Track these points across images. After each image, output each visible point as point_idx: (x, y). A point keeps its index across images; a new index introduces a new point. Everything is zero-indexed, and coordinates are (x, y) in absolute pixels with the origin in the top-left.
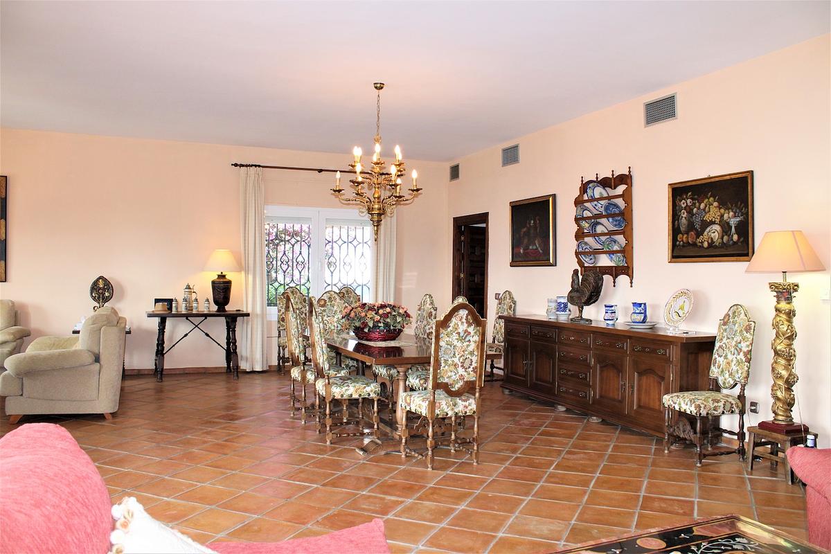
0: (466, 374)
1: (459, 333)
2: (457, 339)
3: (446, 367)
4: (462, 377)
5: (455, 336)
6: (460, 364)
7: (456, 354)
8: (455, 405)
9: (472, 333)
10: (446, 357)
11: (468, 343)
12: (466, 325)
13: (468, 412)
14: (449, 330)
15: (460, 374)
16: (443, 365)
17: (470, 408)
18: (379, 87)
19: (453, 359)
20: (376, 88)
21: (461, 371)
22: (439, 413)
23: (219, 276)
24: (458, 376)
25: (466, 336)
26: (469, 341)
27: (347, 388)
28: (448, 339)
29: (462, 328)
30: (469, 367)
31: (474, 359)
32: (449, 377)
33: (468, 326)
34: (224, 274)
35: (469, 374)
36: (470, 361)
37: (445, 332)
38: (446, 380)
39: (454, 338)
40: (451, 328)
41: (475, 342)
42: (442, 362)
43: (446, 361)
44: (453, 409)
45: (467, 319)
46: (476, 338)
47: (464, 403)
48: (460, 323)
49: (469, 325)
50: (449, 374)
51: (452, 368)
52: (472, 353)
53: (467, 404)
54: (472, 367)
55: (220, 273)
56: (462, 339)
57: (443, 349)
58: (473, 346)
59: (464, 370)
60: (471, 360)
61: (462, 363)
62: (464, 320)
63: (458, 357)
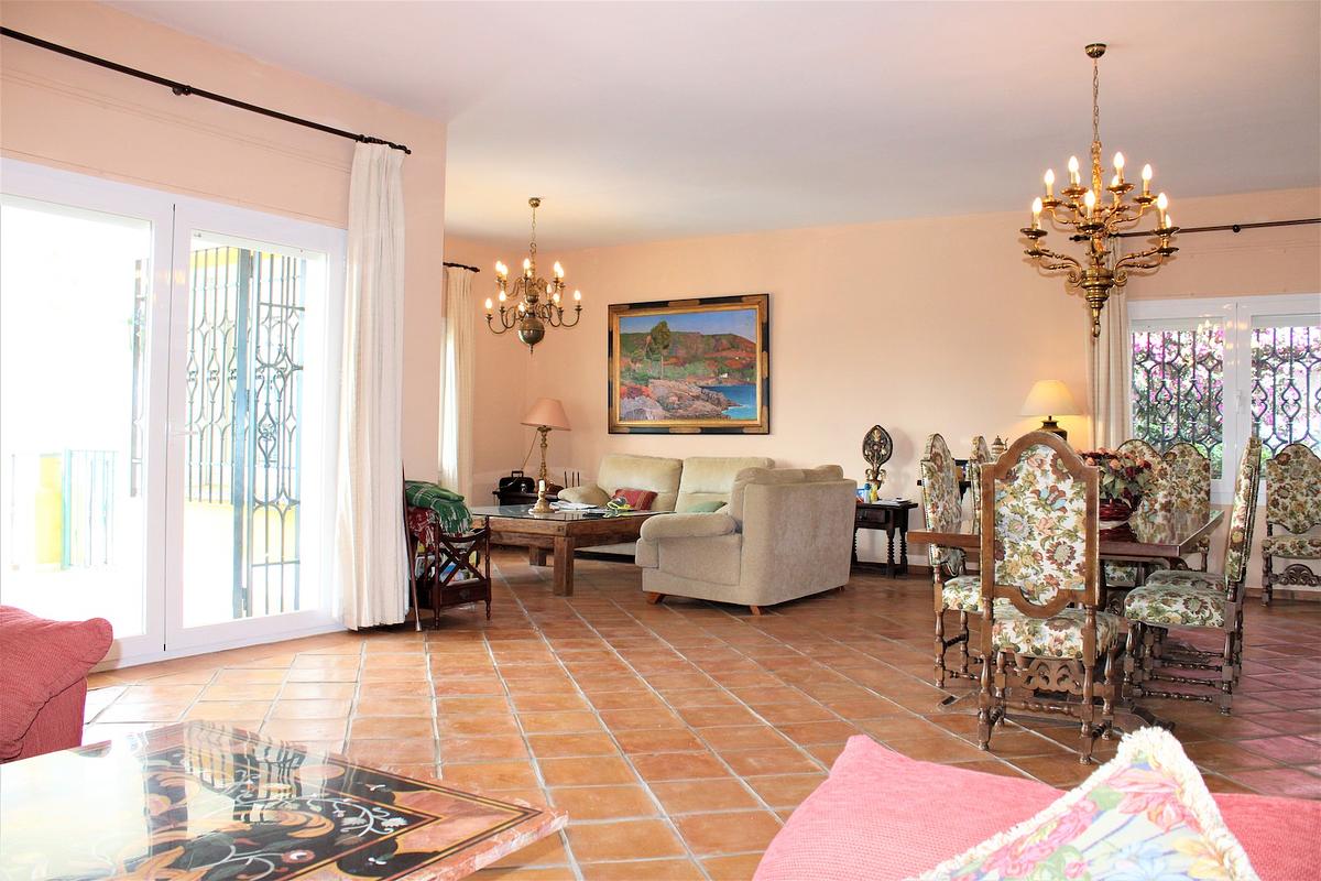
0: (1061, 575)
1: (1038, 493)
2: (1036, 504)
3: (1016, 556)
4: (1051, 579)
5: (1030, 498)
6: (1045, 555)
7: (1036, 533)
8: (1034, 633)
9: (1070, 494)
10: (1015, 537)
11: (1060, 513)
12: (1052, 478)
13: (1064, 651)
14: (1016, 484)
15: (1046, 573)
16: (1008, 552)
17: (1068, 644)
18: (1097, 52)
19: (1029, 542)
20: (1090, 54)
21: (1049, 568)
22: (998, 642)
23: (1045, 423)
24: (1042, 576)
25: (1055, 500)
26: (1063, 509)
27: (967, 593)
28: (1015, 502)
29: (1045, 482)
30: (1068, 563)
31: (1080, 547)
32: (1024, 577)
33: (1058, 480)
34: (1053, 419)
35: (1070, 576)
36: (1068, 551)
37: (1009, 489)
38: (1019, 583)
39: (1028, 501)
40: (1020, 481)
41: (1078, 512)
42: (1007, 546)
43: (1014, 545)
44: (1028, 641)
45: (1054, 465)
46: (1082, 505)
47: (1056, 633)
48: (1038, 473)
49: (1061, 476)
50: (1023, 571)
51: (1028, 560)
52: (1072, 534)
53: (1062, 635)
54: (1074, 563)
55: (1047, 419)
56: (1045, 504)
57: (1006, 521)
58: (1072, 521)
59: (1055, 566)
60: (1072, 548)
61: (1048, 551)
62: (1047, 467)
63: (1039, 539)
